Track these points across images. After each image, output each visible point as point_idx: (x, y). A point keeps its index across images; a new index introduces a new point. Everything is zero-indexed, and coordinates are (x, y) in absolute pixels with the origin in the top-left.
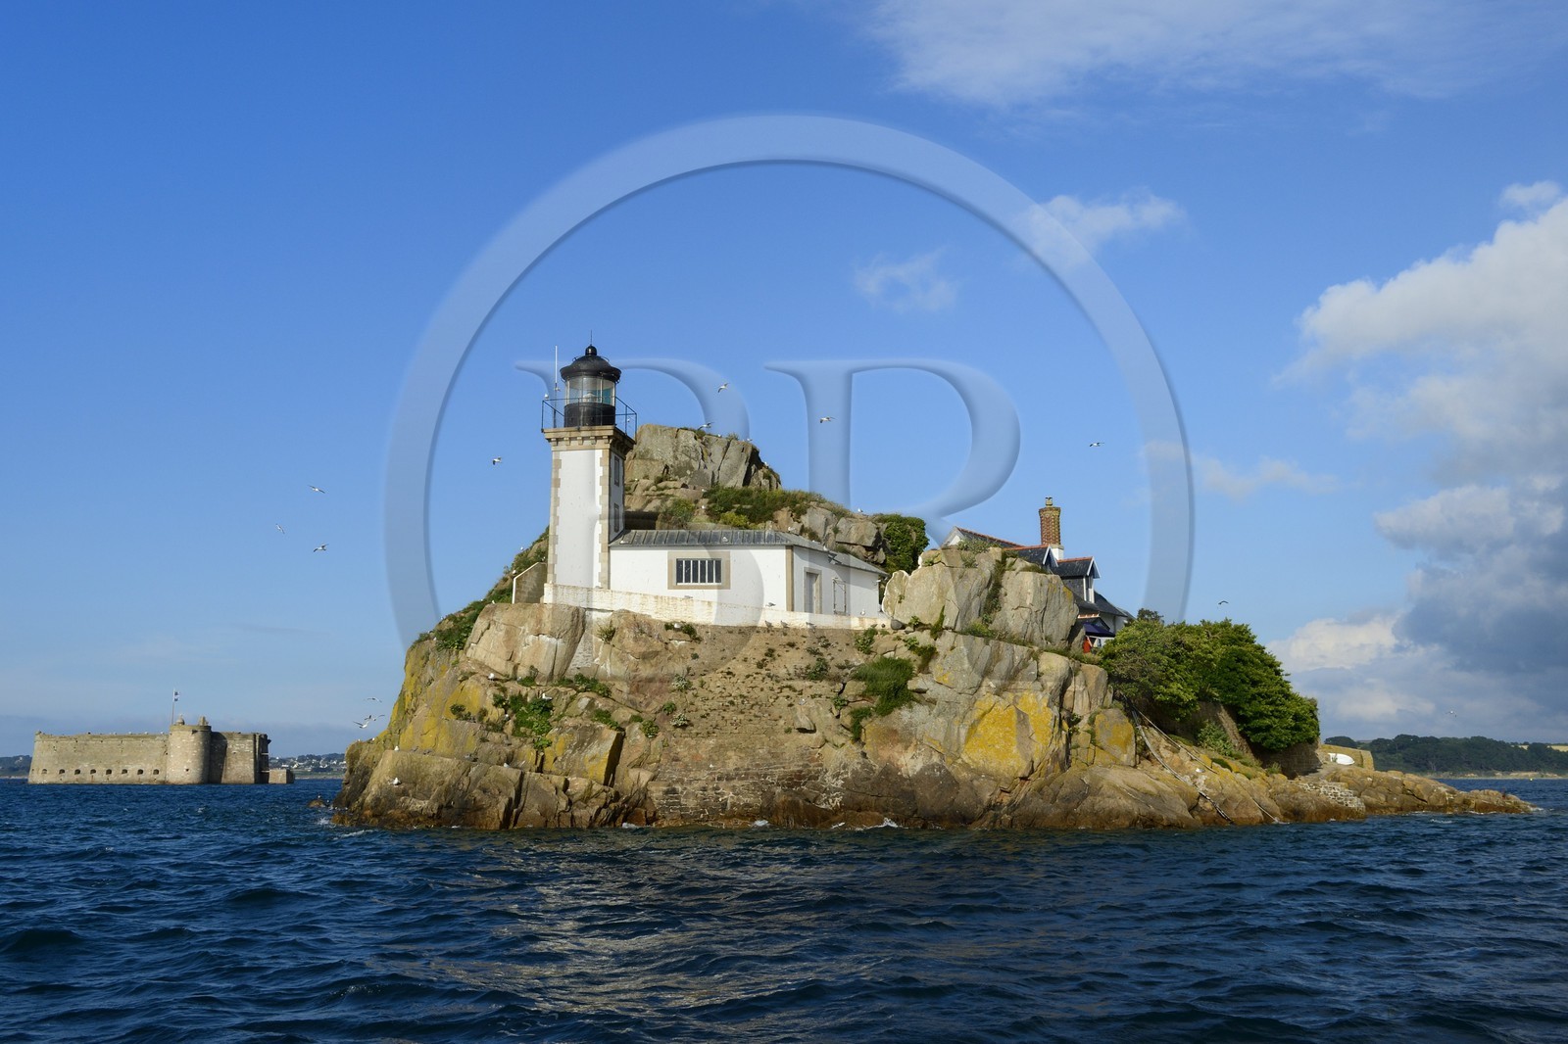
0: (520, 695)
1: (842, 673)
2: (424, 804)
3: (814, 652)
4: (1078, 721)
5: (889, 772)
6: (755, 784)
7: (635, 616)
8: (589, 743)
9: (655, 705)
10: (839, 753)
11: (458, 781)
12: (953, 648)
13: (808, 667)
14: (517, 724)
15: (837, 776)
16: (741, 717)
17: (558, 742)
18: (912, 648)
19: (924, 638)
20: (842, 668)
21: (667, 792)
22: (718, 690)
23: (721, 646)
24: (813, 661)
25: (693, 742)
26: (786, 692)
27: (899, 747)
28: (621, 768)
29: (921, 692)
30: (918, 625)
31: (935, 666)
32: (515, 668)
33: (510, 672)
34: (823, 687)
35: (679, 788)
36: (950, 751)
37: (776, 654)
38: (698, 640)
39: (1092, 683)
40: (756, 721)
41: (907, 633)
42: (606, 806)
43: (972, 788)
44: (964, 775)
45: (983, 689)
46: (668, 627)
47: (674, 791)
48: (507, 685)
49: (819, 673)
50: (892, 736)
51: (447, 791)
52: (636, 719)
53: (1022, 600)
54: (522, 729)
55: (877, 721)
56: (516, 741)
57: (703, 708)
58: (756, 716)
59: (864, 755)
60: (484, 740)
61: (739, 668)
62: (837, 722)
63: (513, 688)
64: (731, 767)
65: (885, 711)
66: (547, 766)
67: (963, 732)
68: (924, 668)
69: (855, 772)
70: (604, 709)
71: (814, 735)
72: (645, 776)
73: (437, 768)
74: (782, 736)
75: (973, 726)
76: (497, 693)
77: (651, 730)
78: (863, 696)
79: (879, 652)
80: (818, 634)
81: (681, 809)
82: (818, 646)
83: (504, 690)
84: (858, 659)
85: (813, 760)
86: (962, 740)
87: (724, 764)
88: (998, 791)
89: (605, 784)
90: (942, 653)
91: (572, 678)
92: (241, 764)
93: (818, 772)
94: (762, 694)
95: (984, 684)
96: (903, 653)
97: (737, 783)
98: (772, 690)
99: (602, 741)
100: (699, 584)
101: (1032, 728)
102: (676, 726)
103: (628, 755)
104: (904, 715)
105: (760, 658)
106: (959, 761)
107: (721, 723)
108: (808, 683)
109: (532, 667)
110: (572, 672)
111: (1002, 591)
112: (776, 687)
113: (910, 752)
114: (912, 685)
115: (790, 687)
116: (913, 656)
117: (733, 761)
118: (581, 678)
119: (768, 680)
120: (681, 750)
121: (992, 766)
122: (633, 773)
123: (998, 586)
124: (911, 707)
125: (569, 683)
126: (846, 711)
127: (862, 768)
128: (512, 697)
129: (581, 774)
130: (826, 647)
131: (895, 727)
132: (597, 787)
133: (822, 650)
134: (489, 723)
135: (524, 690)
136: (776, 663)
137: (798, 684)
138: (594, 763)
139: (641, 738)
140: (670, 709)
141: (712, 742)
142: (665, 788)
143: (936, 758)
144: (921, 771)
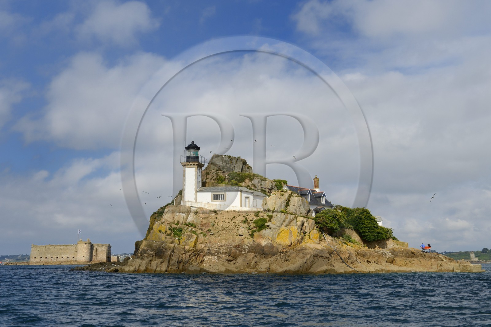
0: (175, 227)
1: (251, 222)
2: (152, 252)
3: (245, 217)
4: (306, 233)
5: (259, 245)
6: (228, 247)
7: (202, 208)
8: (190, 238)
9: (207, 229)
10: (248, 240)
11: (160, 247)
12: (276, 216)
13: (243, 220)
14: (174, 234)
15: (247, 246)
16: (226, 232)
17: (184, 238)
18: (267, 216)
19: (270, 214)
20: (251, 220)
21: (208, 250)
22: (221, 226)
23: (223, 215)
25: (215, 238)
26: (237, 226)
27: (262, 239)
28: (197, 244)
29: (268, 226)
30: (269, 210)
31: (272, 220)
32: (174, 221)
33: (173, 222)
34: (246, 225)
35: (211, 248)
36: (273, 239)
37: (235, 217)
38: (217, 214)
39: (310, 224)
40: (230, 233)
41: (267, 212)
42: (193, 252)
43: (277, 248)
44: (276, 245)
45: (283, 225)
46: (210, 211)
48: (172, 225)
49: (246, 222)
50: (261, 236)
51: (157, 250)
52: (201, 233)
53: (295, 204)
54: (175, 235)
55: (257, 233)
56: (174, 238)
57: (218, 230)
58: (230, 232)
59: (254, 241)
60: (166, 238)
61: (227, 221)
62: (249, 233)
63: (173, 226)
64: (223, 244)
65: (259, 231)
66: (180, 244)
67: (276, 235)
68: (270, 221)
69: (251, 245)
70: (194, 231)
71: (243, 236)
72: (203, 246)
73: (155, 244)
74: (236, 237)
75: (279, 234)
76: (170, 227)
77: (205, 236)
78: (255, 227)
79: (260, 216)
80: (246, 212)
81: (211, 253)
82: (246, 215)
83: (171, 226)
84: (255, 219)
85: (242, 242)
86: (276, 237)
87: (222, 243)
88: (283, 249)
89: (194, 248)
90: (274, 217)
91: (187, 223)
92: (102, 254)
93: (243, 245)
94: (232, 227)
95: (283, 224)
96: (266, 217)
97: (224, 247)
98: (234, 226)
99: (193, 238)
100: (219, 200)
101: (292, 234)
102: (211, 235)
103: (200, 241)
104: (264, 232)
105: (232, 218)
106: (275, 242)
107: (222, 234)
108: (243, 224)
109: (178, 221)
110: (187, 222)
111: (290, 202)
113: (264, 240)
114: (266, 224)
115: (238, 225)
117: (224, 242)
118: (190, 224)
119: (233, 223)
120: (212, 240)
121: (282, 243)
122: (200, 245)
123: (289, 201)
124: (265, 230)
125: (186, 225)
126: (250, 231)
127: (253, 244)
128: (173, 228)
129: (188, 245)
130: (247, 215)
131: (261, 234)
132: (191, 248)
134: (167, 234)
135: (176, 226)
136: (235, 219)
137: (240, 224)
138: (191, 243)
139: (203, 237)
140: (210, 231)
141: (219, 238)
143: (270, 241)
144: (266, 245)
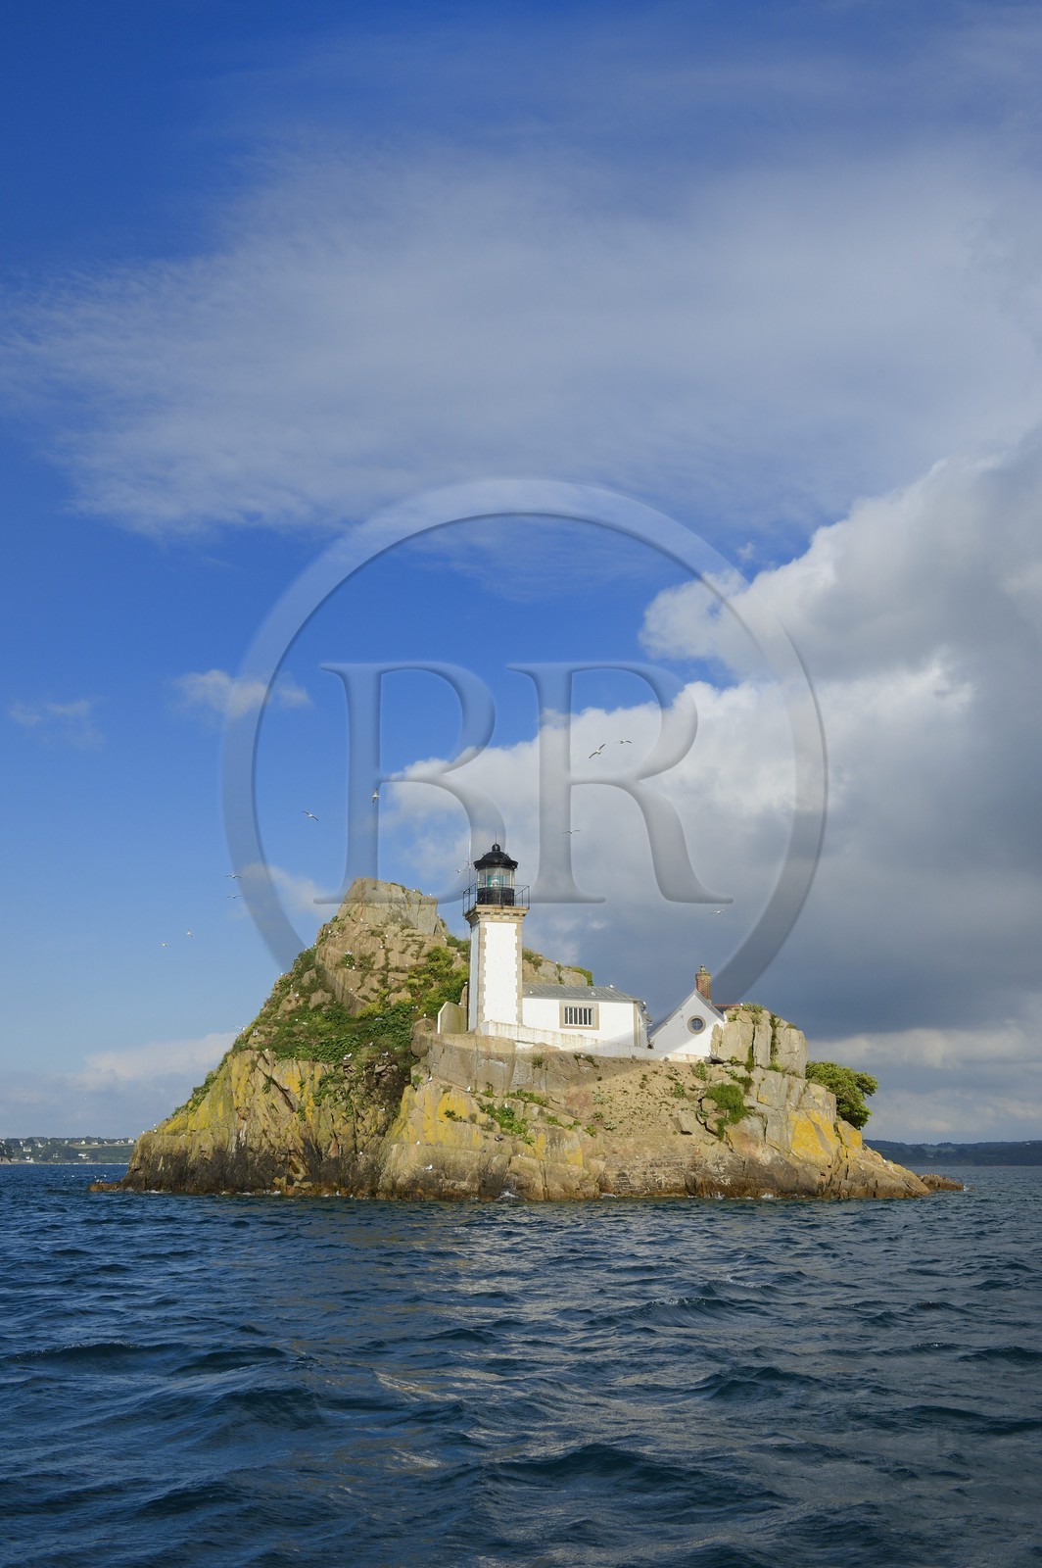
0: (491, 1104)
1: (695, 1093)
3: (671, 1078)
5: (753, 1162)
6: (674, 1170)
8: (560, 1140)
9: (588, 1113)
10: (713, 1148)
12: (763, 1079)
13: (671, 1089)
14: (502, 1126)
15: (718, 1165)
16: (643, 1122)
17: (537, 1139)
18: (733, 1077)
19: (741, 1072)
20: (693, 1090)
21: (619, 1176)
22: (623, 1103)
23: (613, 1071)
24: (672, 1084)
25: (621, 1140)
26: (664, 1106)
27: (752, 1144)
29: (751, 1108)
30: (735, 1062)
31: (753, 1090)
34: (687, 1103)
35: (627, 1172)
36: (785, 1149)
37: (648, 1078)
38: (597, 1066)
40: (653, 1126)
41: (726, 1066)
43: (806, 1173)
44: (798, 1164)
46: (577, 1057)
47: (624, 1175)
48: (479, 1096)
49: (679, 1093)
50: (745, 1137)
52: (575, 1123)
53: (792, 1048)
54: (507, 1129)
55: (733, 1127)
56: (508, 1139)
57: (619, 1115)
58: (652, 1123)
59: (731, 1149)
60: (484, 1137)
61: (629, 1088)
62: (705, 1128)
63: (484, 1099)
64: (654, 1158)
65: (735, 1122)
68: (748, 1092)
69: (730, 1162)
70: (553, 1116)
71: (691, 1136)
72: (602, 1163)
74: (673, 1137)
75: (792, 1132)
76: (477, 1102)
77: (590, 1132)
78: (716, 1110)
79: (712, 1079)
80: (670, 1066)
81: (634, 1187)
82: (672, 1074)
83: (481, 1100)
84: (699, 1084)
85: (696, 1153)
86: (790, 1141)
87: (645, 1156)
88: (819, 1175)
89: (588, 1169)
90: (757, 1082)
91: (515, 1092)
93: (703, 1162)
94: (650, 1107)
95: (787, 1103)
96: (728, 1081)
97: (662, 1169)
98: (655, 1104)
99: (568, 1139)
100: (582, 1025)
101: (825, 1134)
102: (607, 1129)
104: (746, 1124)
105: (639, 1081)
106: (792, 1155)
107: (633, 1126)
108: (675, 1099)
109: (486, 1083)
110: (514, 1089)
111: (776, 1041)
112: (657, 1102)
113: (760, 1148)
114: (744, 1103)
115: (665, 1102)
116: (736, 1083)
119: (650, 1097)
120: (615, 1146)
121: (812, 1158)
122: (594, 1162)
123: (774, 1037)
124: (749, 1118)
125: (514, 1095)
126: (708, 1120)
127: (734, 1159)
128: (488, 1106)
130: (676, 1074)
131: (745, 1131)
133: (675, 1077)
134: (482, 1124)
136: (651, 1085)
137: (669, 1099)
138: (572, 1154)
140: (598, 1117)
141: (632, 1140)
142: (617, 1173)
143: (776, 1153)
144: (772, 1163)
